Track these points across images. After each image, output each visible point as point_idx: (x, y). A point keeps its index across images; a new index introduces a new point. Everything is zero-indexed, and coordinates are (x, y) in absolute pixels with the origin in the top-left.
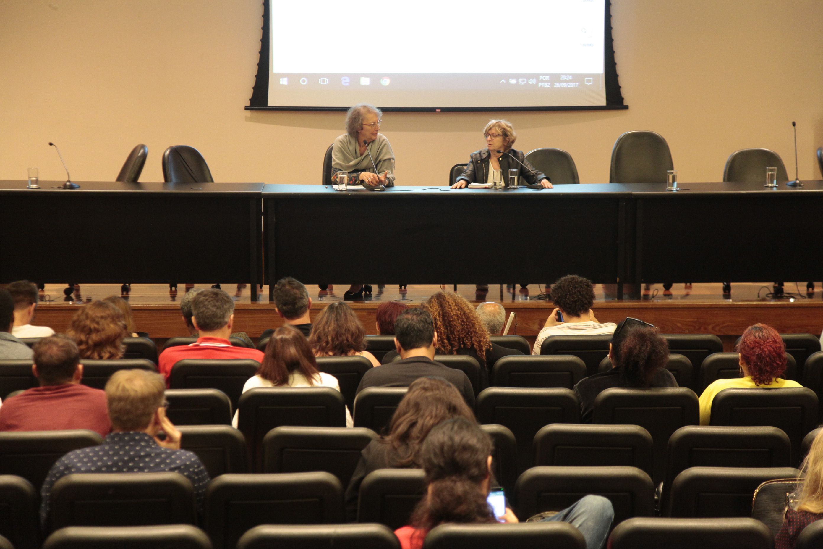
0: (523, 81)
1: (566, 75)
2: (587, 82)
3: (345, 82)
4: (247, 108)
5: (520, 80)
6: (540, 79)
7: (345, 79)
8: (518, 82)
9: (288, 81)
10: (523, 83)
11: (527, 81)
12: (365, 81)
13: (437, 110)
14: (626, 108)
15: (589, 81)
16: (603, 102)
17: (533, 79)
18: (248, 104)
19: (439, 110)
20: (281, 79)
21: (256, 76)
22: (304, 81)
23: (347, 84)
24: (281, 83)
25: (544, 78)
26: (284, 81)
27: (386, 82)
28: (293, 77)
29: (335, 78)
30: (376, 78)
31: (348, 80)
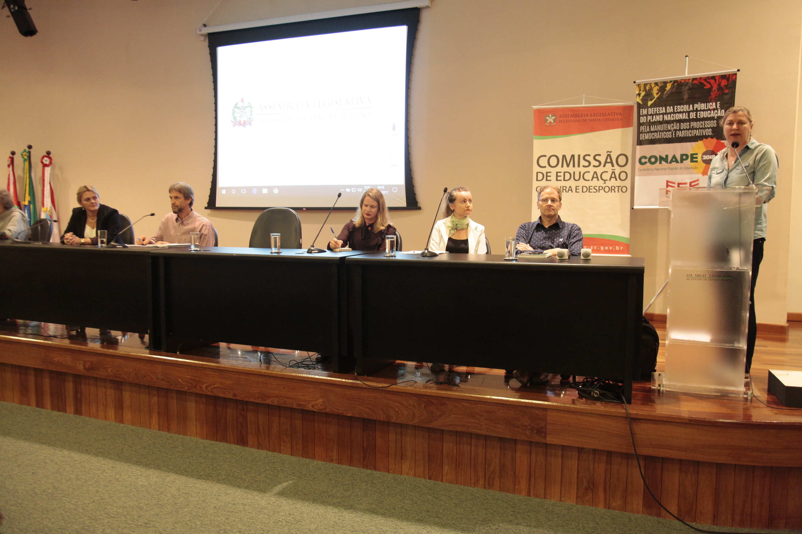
0: (354, 190)
1: (381, 185)
2: (394, 190)
3: (255, 191)
4: (206, 208)
5: (352, 189)
6: (365, 188)
7: (254, 190)
8: (351, 191)
9: (226, 192)
10: (354, 191)
11: (357, 190)
12: (265, 191)
13: (304, 209)
14: (420, 208)
15: (395, 190)
16: (404, 204)
17: (360, 188)
18: (206, 206)
19: (305, 209)
20: (222, 191)
21: (210, 189)
22: (233, 191)
23: (256, 193)
24: (222, 193)
25: (367, 188)
26: (224, 192)
27: (276, 191)
28: (228, 189)
29: (249, 189)
30: (271, 188)
31: (256, 191)
